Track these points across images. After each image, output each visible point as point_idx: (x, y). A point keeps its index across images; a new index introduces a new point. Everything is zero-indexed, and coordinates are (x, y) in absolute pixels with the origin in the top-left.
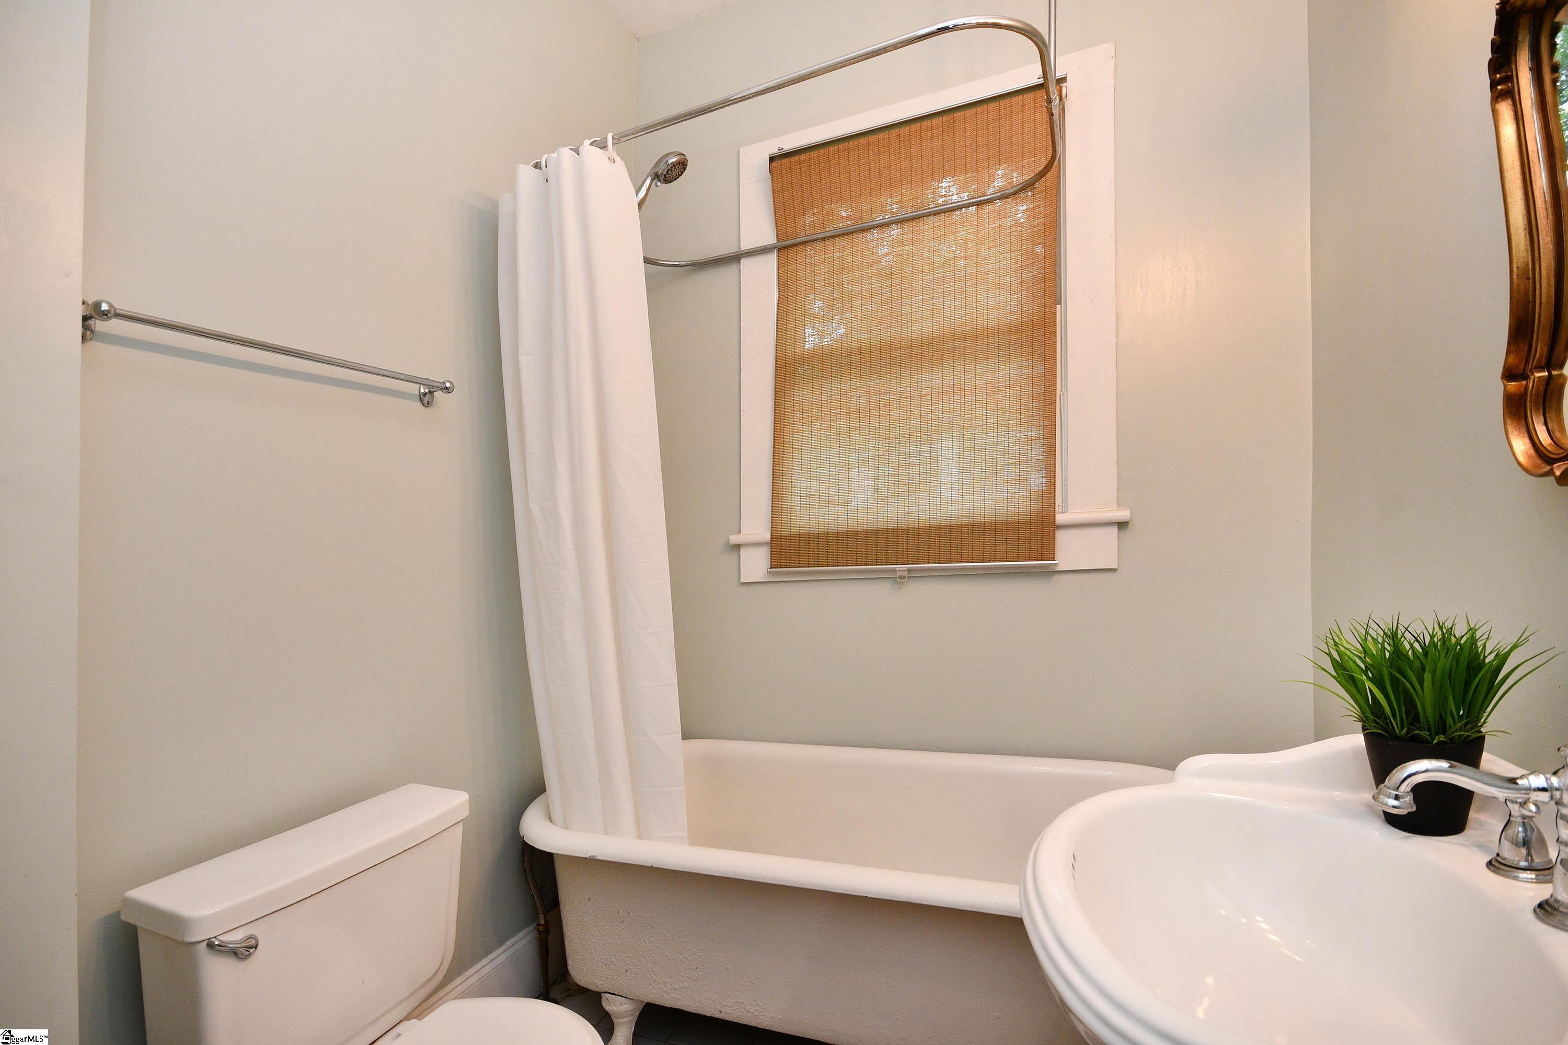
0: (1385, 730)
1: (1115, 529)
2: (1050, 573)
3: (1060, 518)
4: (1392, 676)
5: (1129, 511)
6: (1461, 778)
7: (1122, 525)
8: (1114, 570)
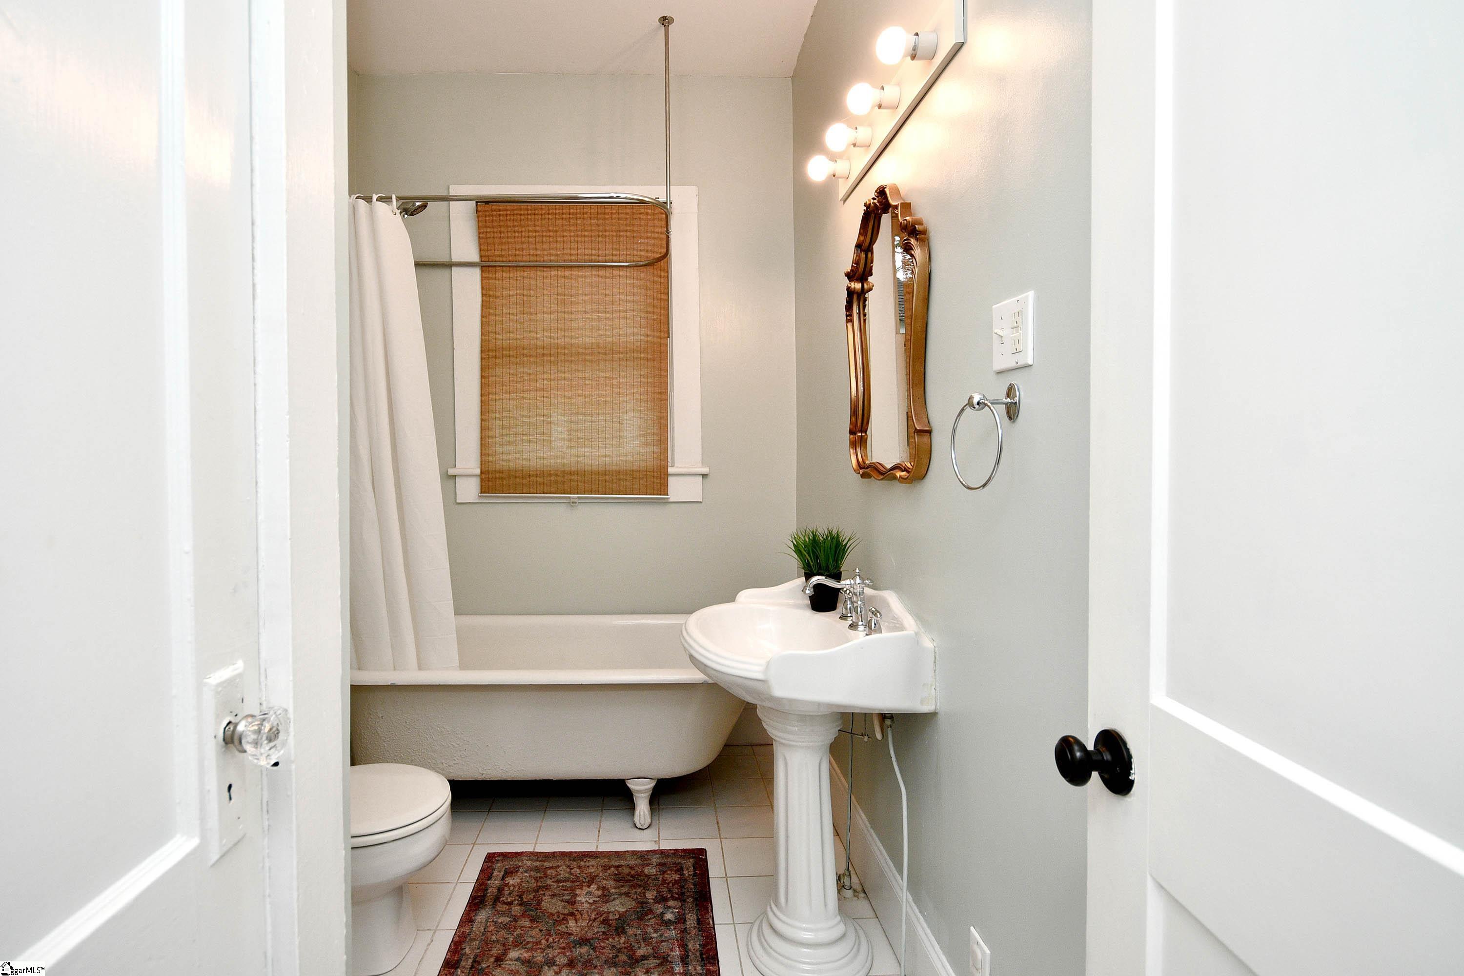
0: (810, 571)
1: (701, 478)
2: (666, 502)
3: (671, 470)
4: (813, 550)
5: (708, 468)
6: (831, 583)
7: (704, 476)
8: (701, 502)
